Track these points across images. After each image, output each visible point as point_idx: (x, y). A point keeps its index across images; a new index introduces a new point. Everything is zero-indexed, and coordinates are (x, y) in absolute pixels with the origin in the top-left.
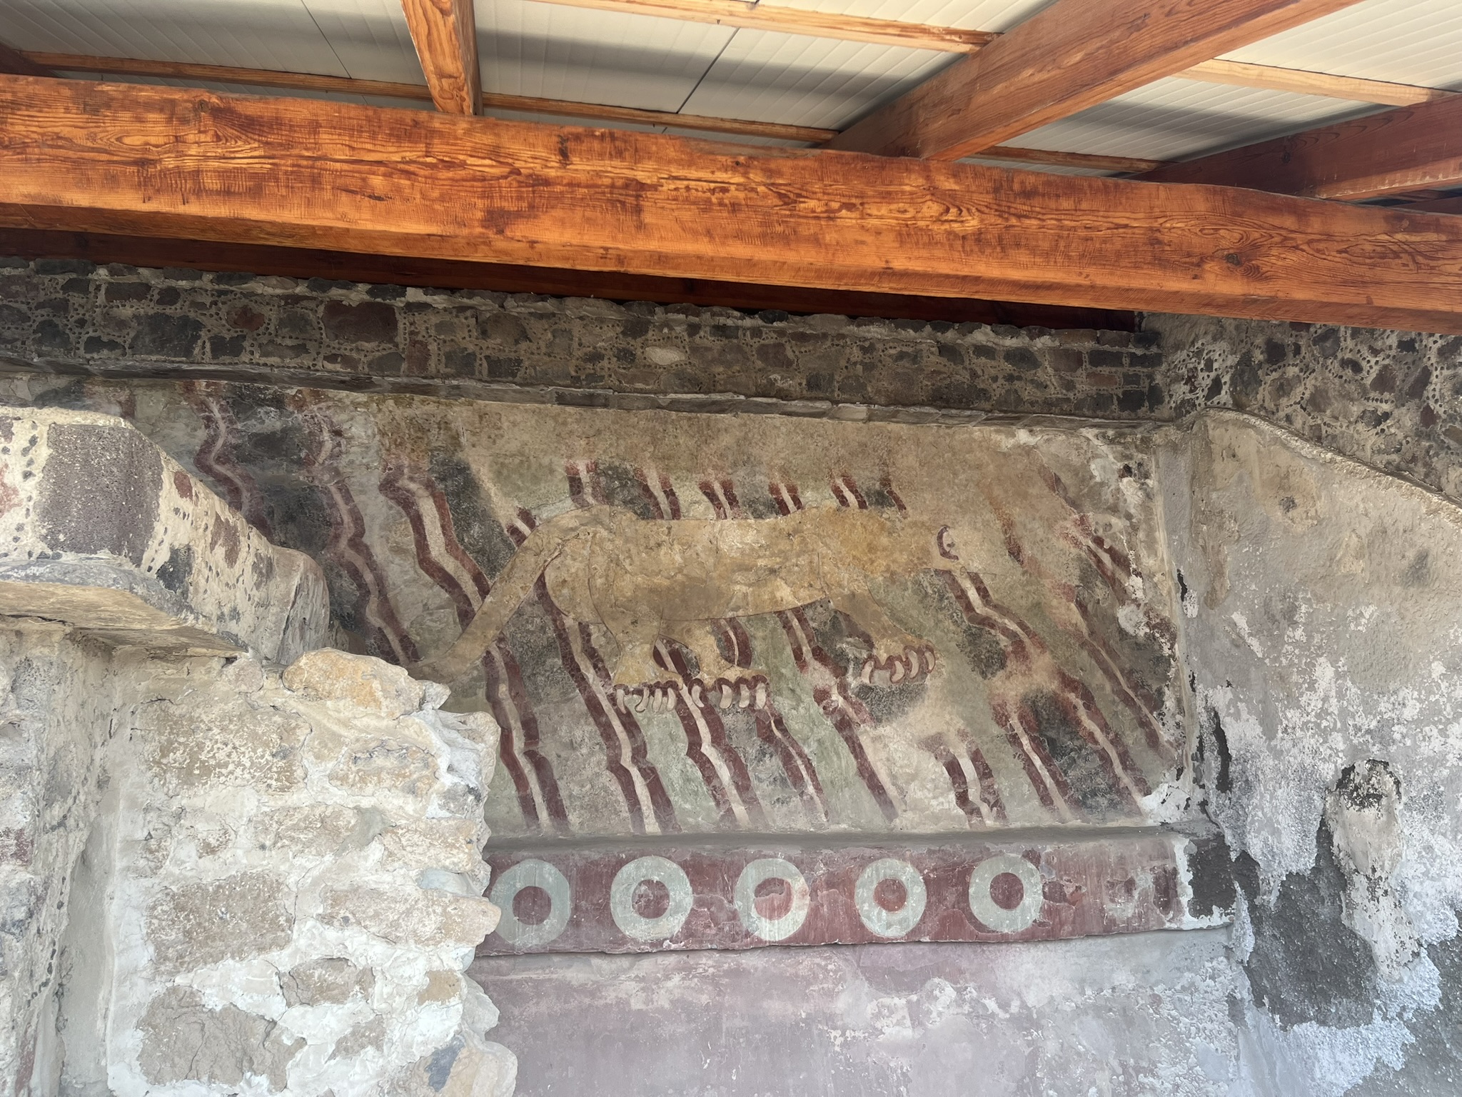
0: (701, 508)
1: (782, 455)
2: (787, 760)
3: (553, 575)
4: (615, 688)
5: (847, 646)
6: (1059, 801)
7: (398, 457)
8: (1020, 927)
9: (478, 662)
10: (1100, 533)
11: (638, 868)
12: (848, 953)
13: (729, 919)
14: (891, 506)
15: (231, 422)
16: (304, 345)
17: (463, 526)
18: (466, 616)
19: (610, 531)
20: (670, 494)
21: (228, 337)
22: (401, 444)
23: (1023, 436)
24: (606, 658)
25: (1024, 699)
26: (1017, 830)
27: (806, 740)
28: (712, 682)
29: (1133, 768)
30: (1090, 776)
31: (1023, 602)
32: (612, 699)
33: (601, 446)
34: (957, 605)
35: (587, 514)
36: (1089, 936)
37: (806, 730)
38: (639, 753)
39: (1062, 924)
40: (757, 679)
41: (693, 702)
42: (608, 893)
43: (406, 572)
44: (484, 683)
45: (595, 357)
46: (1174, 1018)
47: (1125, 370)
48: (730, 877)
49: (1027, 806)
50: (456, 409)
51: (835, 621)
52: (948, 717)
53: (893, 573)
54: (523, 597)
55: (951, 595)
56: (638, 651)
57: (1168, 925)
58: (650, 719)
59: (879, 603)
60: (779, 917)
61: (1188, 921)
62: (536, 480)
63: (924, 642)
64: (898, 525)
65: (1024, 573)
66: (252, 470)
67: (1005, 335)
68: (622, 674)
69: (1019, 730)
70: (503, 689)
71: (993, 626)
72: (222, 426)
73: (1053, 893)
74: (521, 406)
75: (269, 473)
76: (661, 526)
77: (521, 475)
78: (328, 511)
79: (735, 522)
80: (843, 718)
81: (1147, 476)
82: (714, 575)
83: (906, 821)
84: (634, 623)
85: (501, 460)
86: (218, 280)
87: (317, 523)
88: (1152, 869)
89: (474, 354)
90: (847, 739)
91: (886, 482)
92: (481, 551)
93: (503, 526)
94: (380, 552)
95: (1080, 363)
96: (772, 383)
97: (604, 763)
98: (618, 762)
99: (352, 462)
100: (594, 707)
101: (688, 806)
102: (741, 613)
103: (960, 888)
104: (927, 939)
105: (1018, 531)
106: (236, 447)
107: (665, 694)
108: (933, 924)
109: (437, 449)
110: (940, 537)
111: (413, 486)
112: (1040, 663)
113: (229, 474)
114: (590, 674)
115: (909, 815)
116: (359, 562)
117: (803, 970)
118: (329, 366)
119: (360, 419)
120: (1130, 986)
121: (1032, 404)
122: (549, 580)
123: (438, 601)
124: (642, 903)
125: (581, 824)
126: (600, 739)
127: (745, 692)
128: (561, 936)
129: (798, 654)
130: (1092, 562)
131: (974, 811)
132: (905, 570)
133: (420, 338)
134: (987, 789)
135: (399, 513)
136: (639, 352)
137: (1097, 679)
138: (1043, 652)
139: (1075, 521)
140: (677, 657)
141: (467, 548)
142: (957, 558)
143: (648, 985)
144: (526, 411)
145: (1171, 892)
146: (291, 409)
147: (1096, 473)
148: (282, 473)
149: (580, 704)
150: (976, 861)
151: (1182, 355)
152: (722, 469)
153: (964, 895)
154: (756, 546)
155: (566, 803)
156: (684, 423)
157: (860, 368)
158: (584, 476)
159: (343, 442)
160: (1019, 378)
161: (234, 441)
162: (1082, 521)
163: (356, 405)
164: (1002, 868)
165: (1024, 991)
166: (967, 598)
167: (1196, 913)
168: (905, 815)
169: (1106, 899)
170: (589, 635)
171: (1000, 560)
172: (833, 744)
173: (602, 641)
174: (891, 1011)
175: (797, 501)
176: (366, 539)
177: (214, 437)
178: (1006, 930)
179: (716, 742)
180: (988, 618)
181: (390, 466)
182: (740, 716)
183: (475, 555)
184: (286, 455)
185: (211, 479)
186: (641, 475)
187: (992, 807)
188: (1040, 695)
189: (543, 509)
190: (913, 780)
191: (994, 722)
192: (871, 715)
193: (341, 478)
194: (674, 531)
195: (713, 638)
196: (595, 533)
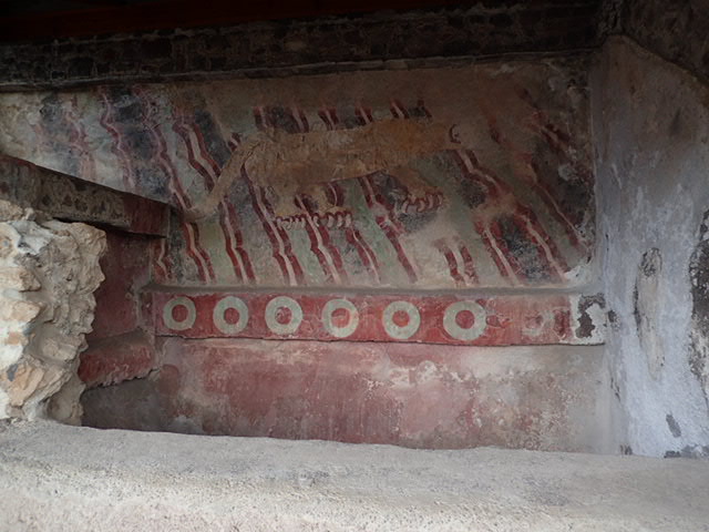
0: (319, 125)
1: (362, 93)
2: (361, 252)
3: (248, 164)
4: (277, 218)
5: (395, 194)
6: (512, 274)
7: (179, 113)
8: (472, 338)
10: (552, 122)
11: (277, 301)
12: (382, 345)
13: (319, 327)
14: (423, 116)
15: (112, 104)
16: (133, 64)
17: (208, 143)
18: (210, 186)
20: (304, 119)
21: (103, 64)
22: (180, 106)
23: (505, 68)
24: (272, 204)
25: (495, 219)
27: (370, 242)
28: (323, 214)
29: (559, 257)
30: (532, 261)
31: (498, 165)
32: (275, 223)
33: (270, 97)
34: (458, 169)
35: (264, 133)
36: (512, 345)
37: (371, 237)
38: (288, 249)
39: (496, 338)
40: (346, 212)
41: (314, 225)
42: (264, 312)
43: (185, 167)
44: (219, 217)
47: (570, 19)
48: (320, 307)
49: (492, 277)
50: (203, 87)
51: (388, 181)
52: (448, 230)
53: (422, 153)
54: (235, 176)
55: (455, 164)
56: (287, 200)
57: (561, 341)
58: (293, 233)
60: (343, 326)
61: (576, 339)
62: (240, 118)
63: (437, 190)
64: (427, 126)
65: (500, 149)
66: (121, 125)
68: (280, 211)
69: (489, 235)
70: (227, 219)
71: (478, 180)
72: (109, 105)
73: (492, 321)
74: (232, 82)
75: (128, 126)
76: (300, 136)
77: (233, 116)
78: (152, 141)
79: (337, 131)
80: (390, 231)
81: (586, 84)
82: (326, 160)
83: (422, 283)
84: (285, 186)
85: (223, 110)
86: (99, 38)
87: (148, 147)
88: (554, 311)
89: (205, 58)
90: (392, 242)
91: (420, 102)
92: (216, 155)
93: (226, 142)
94: (174, 158)
95: (539, 18)
96: (352, 53)
97: (272, 254)
98: (278, 253)
99: (160, 117)
100: (267, 227)
101: (311, 274)
102: (338, 179)
103: (439, 317)
104: (420, 341)
105: (498, 125)
106: (114, 115)
107: (300, 220)
108: (423, 334)
109: (195, 107)
110: (451, 130)
111: (186, 126)
112: (505, 199)
113: (113, 128)
114: (265, 212)
115: (423, 280)
116: (166, 164)
117: (359, 353)
118: (144, 72)
119: (162, 96)
120: (537, 371)
122: (246, 167)
124: (279, 317)
125: (261, 281)
126: (270, 243)
127: (340, 219)
129: (368, 199)
130: (545, 140)
131: (461, 279)
132: (429, 151)
133: (181, 53)
134: (468, 267)
135: (181, 139)
136: (283, 45)
137: (541, 207)
138: (508, 193)
139: (535, 116)
140: (306, 203)
141: (210, 154)
142: (460, 143)
143: (285, 354)
144: (233, 84)
145: (565, 324)
146: (134, 94)
147: (552, 86)
148: (133, 125)
149: (260, 226)
150: (448, 304)
152: (330, 104)
153: (440, 321)
154: (348, 143)
155: (254, 271)
158: (263, 114)
159: (156, 108)
160: (498, 33)
161: (114, 113)
162: (540, 115)
163: (160, 90)
164: (463, 308)
165: (475, 370)
166: (465, 164)
167: (581, 336)
168: (421, 280)
169: (524, 326)
170: (264, 193)
171: (486, 142)
172: (385, 244)
173: (270, 195)
174: (400, 374)
175: (369, 117)
176: (168, 153)
177: (106, 112)
178: (463, 339)
179: (325, 243)
180: (476, 175)
181: (176, 118)
182: (337, 231)
183: (213, 157)
184: (134, 117)
185: (107, 130)
186: (290, 111)
187: (470, 277)
188: (504, 217)
189: (244, 132)
190: (427, 262)
191: (475, 232)
192: (405, 229)
193: (156, 125)
194: (305, 138)
195: (324, 192)
196: (267, 143)
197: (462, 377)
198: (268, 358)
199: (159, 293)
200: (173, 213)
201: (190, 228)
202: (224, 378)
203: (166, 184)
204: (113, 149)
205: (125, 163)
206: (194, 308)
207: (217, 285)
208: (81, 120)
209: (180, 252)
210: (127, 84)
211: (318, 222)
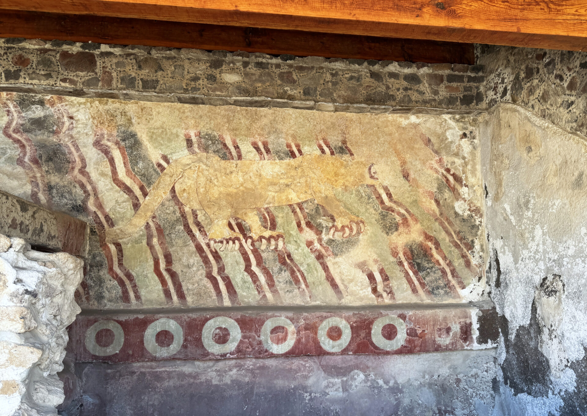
0: (252, 155)
2: (293, 273)
3: (179, 186)
4: (209, 240)
5: (323, 221)
6: (421, 291)
7: (101, 130)
8: (395, 348)
10: (449, 166)
11: (215, 322)
12: (316, 359)
13: (258, 344)
14: (347, 154)
15: (19, 113)
16: (50, 74)
17: (134, 162)
18: (136, 206)
19: (207, 165)
20: (237, 147)
21: (12, 70)
22: (103, 123)
23: (413, 119)
24: (205, 226)
25: (406, 245)
26: (399, 304)
27: (301, 264)
28: (257, 237)
29: (457, 276)
30: (436, 280)
31: (408, 200)
32: (208, 245)
33: (202, 123)
34: (377, 202)
35: (195, 157)
37: (302, 259)
38: (221, 270)
39: (415, 347)
40: (279, 236)
41: (248, 247)
42: (201, 333)
43: (107, 185)
44: (146, 237)
45: (196, 79)
46: (466, 389)
47: (465, 84)
48: (259, 326)
49: (405, 294)
50: (130, 106)
51: (317, 209)
52: (369, 253)
53: (346, 186)
54: (164, 197)
55: (374, 196)
56: (220, 223)
57: (466, 348)
58: (226, 254)
59: (339, 201)
60: (282, 343)
61: (476, 346)
62: (170, 140)
63: (360, 219)
64: (350, 163)
65: (410, 186)
66: (31, 136)
67: (404, 67)
68: (213, 233)
69: (403, 259)
70: (155, 240)
71: (393, 211)
72: (15, 115)
73: (411, 333)
74: (162, 104)
75: (39, 138)
76: (233, 163)
77: (162, 138)
78: (68, 156)
79: (269, 161)
81: (475, 138)
82: (259, 187)
83: (347, 300)
84: (219, 209)
85: (152, 131)
86: (7, 42)
87: (63, 162)
88: (460, 323)
89: (135, 78)
90: (321, 264)
91: (344, 142)
92: (143, 175)
93: (154, 162)
94: (94, 175)
95: (442, 81)
96: (286, 92)
97: (204, 274)
98: (211, 274)
99: (79, 132)
100: (199, 249)
101: (244, 294)
102: (271, 205)
103: (367, 330)
104: (351, 353)
105: (408, 166)
106: (22, 125)
107: (234, 243)
108: (354, 346)
109: (120, 125)
110: (370, 168)
111: (109, 144)
112: (415, 228)
113: (20, 138)
114: (197, 233)
115: (349, 297)
116: (84, 180)
117: (294, 366)
118: (63, 84)
119: (82, 111)
120: (447, 374)
121: (416, 102)
122: (177, 189)
123: (123, 199)
124: (217, 337)
125: (193, 302)
126: (202, 264)
127: (273, 242)
128: (178, 352)
130: (444, 180)
131: (380, 296)
132: (352, 185)
133: (108, 70)
134: (386, 286)
135: (103, 156)
136: (218, 76)
137: (442, 236)
138: (417, 223)
139: (437, 161)
140: (240, 226)
141: (136, 174)
142: (378, 179)
143: (221, 373)
144: (165, 106)
145: (468, 333)
146: (48, 106)
147: (449, 137)
148: (45, 137)
149: (192, 247)
150: (376, 318)
151: (492, 76)
152: (263, 135)
153: (369, 333)
154: (280, 173)
155: (185, 292)
156: (244, 112)
157: (330, 84)
158: (194, 139)
159: (74, 122)
160: (411, 89)
161: (21, 122)
162: (440, 160)
163: (80, 104)
164: (387, 322)
165: (397, 376)
166: (382, 198)
167: (480, 342)
168: (347, 297)
169: (437, 336)
170: (197, 215)
171: (399, 180)
172: (314, 266)
173: (203, 218)
174: (333, 384)
175: (299, 151)
176: (87, 169)
177: (12, 120)
178: (388, 349)
179: (258, 264)
180: (391, 207)
181: (97, 134)
182: (270, 253)
183: (140, 177)
184: (47, 129)
185: (11, 140)
186: (223, 138)
187: (388, 294)
188: (414, 243)
189: (174, 155)
190: (351, 282)
191: (391, 256)
192: (333, 252)
193: (74, 140)
194: (239, 165)
195: (257, 217)
196: (199, 167)
197: (387, 383)
198: (203, 378)
200: (93, 232)
201: (112, 248)
202: (156, 403)
203: (85, 201)
204: (20, 162)
205: (35, 177)
206: (122, 332)
207: (145, 307)
209: (101, 273)
210: (39, 93)
211: (251, 245)
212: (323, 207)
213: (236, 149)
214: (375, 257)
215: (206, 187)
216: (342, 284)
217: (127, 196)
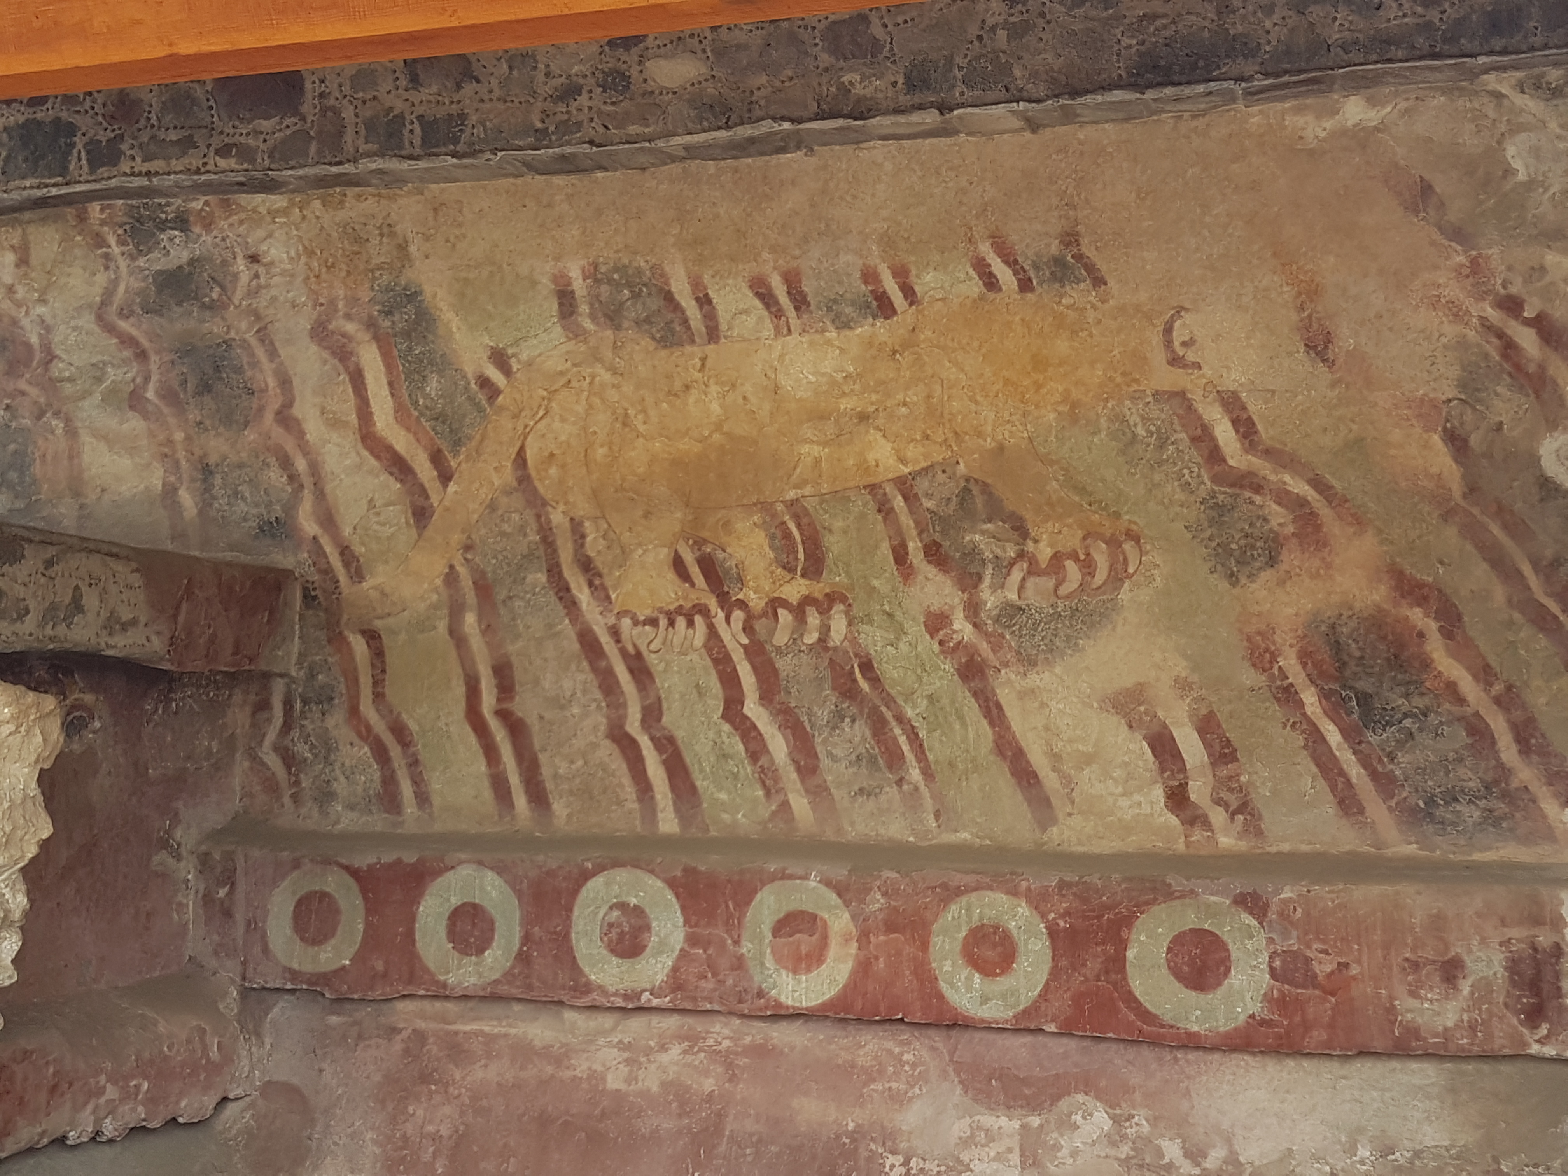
0: (750, 321)
1: (884, 213)
2: (879, 726)
3: (537, 447)
4: (618, 616)
5: (984, 539)
6: (1376, 809)
7: (330, 286)
8: (1224, 1025)
9: (439, 582)
10: (1516, 288)
11: (607, 884)
12: (937, 1038)
13: (733, 969)
14: (1079, 281)
15: (133, 258)
16: (191, 136)
17: (416, 382)
18: (422, 515)
19: (614, 371)
20: (704, 301)
21: (105, 140)
22: (333, 266)
23: (1355, 110)
24: (605, 571)
25: (1313, 623)
27: (909, 696)
28: (762, 604)
29: (1544, 753)
30: (1445, 764)
32: (615, 633)
33: (602, 235)
34: (1194, 455)
35: (583, 348)
36: (1364, 1053)
37: (911, 678)
38: (652, 714)
39: (1307, 1026)
40: (832, 598)
41: (733, 637)
42: (569, 918)
43: (346, 455)
44: (446, 611)
45: (570, 92)
48: (737, 905)
49: (1308, 815)
50: (401, 202)
51: (965, 496)
52: (1158, 655)
53: (1074, 405)
54: (497, 482)
55: (1183, 435)
56: (650, 558)
57: (1534, 1048)
58: (668, 664)
60: (808, 970)
62: (512, 300)
63: (1121, 525)
64: (1091, 315)
65: (1333, 385)
66: (159, 323)
68: (629, 594)
69: (1297, 676)
70: (470, 619)
71: (1258, 489)
72: (123, 265)
73: (1290, 970)
75: (179, 326)
76: (691, 356)
77: (492, 295)
79: (805, 338)
80: (971, 660)
82: (770, 430)
83: (1070, 832)
84: (647, 515)
85: (463, 274)
87: (237, 392)
88: (1505, 943)
89: (401, 116)
90: (975, 695)
91: (1070, 239)
92: (439, 418)
93: (470, 376)
94: (313, 427)
96: (844, 90)
97: (603, 729)
98: (621, 727)
99: (274, 299)
100: (589, 645)
101: (723, 796)
102: (808, 490)
103: (1110, 949)
104: (1052, 1028)
105: (1328, 303)
106: (139, 293)
107: (691, 623)
108: (1062, 1003)
109: (379, 267)
110: (1168, 330)
111: (350, 327)
112: (1351, 553)
113: (134, 332)
114: (583, 596)
115: (1076, 821)
116: (290, 445)
117: (863, 1058)
118: (224, 163)
119: (280, 234)
121: (1346, 47)
122: (529, 454)
123: (386, 495)
124: (614, 935)
125: (569, 816)
126: (598, 695)
127: (813, 619)
128: (505, 975)
129: (900, 556)
130: (1492, 347)
131: (1199, 821)
133: (332, 102)
134: (1229, 783)
135: (335, 368)
136: (634, 72)
138: (1359, 533)
139: (1458, 270)
140: (708, 565)
141: (422, 414)
142: (1200, 367)
143: (635, 1056)
145: (1546, 988)
147: (1516, 164)
148: (193, 324)
149: (570, 639)
152: (784, 251)
153: (1118, 961)
154: (839, 376)
155: (549, 785)
157: (1002, 34)
158: (579, 286)
159: (262, 270)
161: (136, 285)
162: (1475, 266)
163: (273, 213)
164: (1191, 920)
165: (1241, 1135)
166: (1213, 439)
168: (1070, 822)
169: (1401, 990)
170: (583, 536)
171: (1286, 362)
172: (953, 702)
173: (602, 545)
174: (991, 1137)
175: (909, 292)
176: (297, 411)
177: (115, 282)
178: (1195, 1028)
179: (766, 697)
180: (1251, 474)
181: (322, 300)
182: (804, 658)
183: (433, 423)
184: (196, 298)
185: (115, 341)
186: (662, 275)
187: (1233, 815)
188: (1346, 613)
189: (523, 345)
190: (1088, 764)
191: (1247, 664)
192: (1019, 653)
193: (262, 324)
194: (709, 363)
195: (763, 534)
196: (593, 377)
197: (1195, 1155)
198: (581, 1067)
199: (256, 853)
200: (309, 598)
201: (359, 646)
202: (445, 1131)
203: (291, 508)
204: (137, 401)
205: (170, 442)
206: (359, 902)
207: (441, 827)
208: (40, 310)
209: (330, 722)
210: (175, 196)
211: (744, 629)
212: (985, 487)
213: (701, 308)
214: (1181, 668)
215: (611, 443)
216: (1054, 769)
217: (399, 486)
